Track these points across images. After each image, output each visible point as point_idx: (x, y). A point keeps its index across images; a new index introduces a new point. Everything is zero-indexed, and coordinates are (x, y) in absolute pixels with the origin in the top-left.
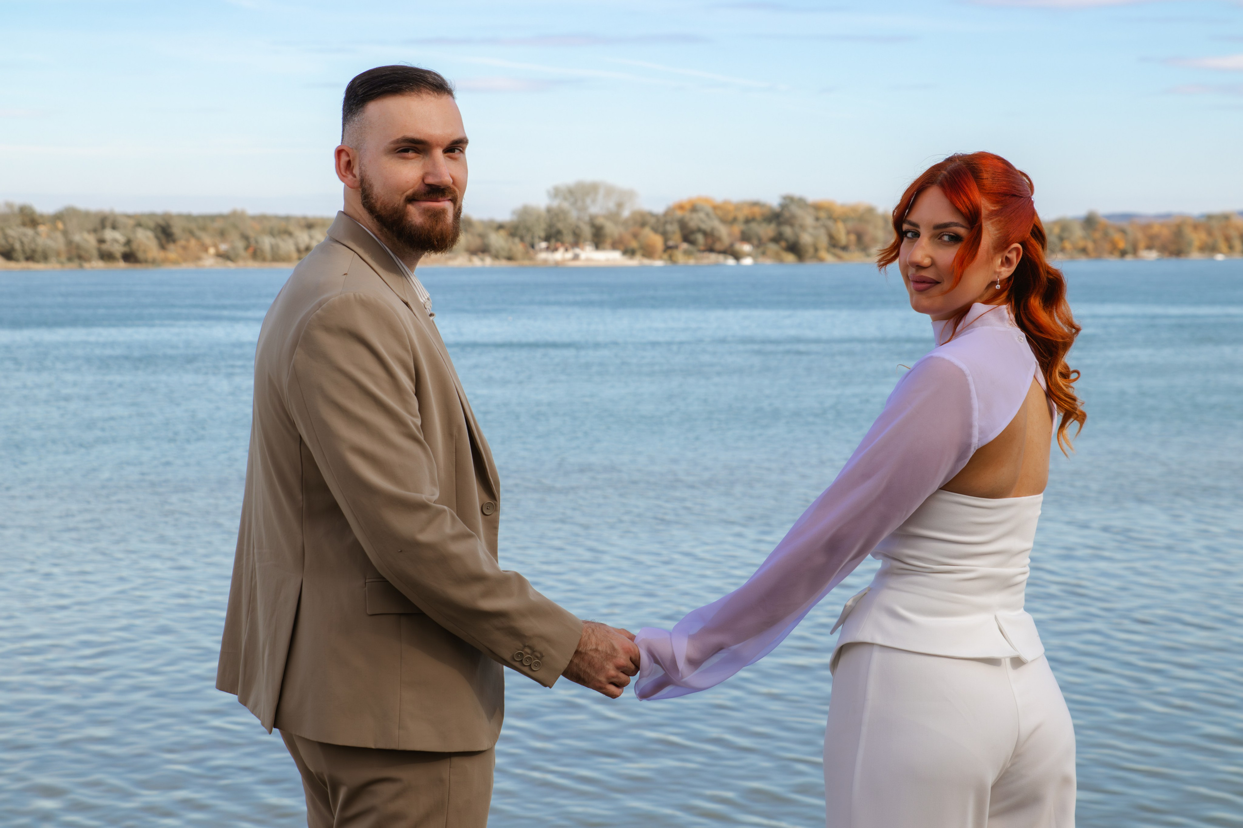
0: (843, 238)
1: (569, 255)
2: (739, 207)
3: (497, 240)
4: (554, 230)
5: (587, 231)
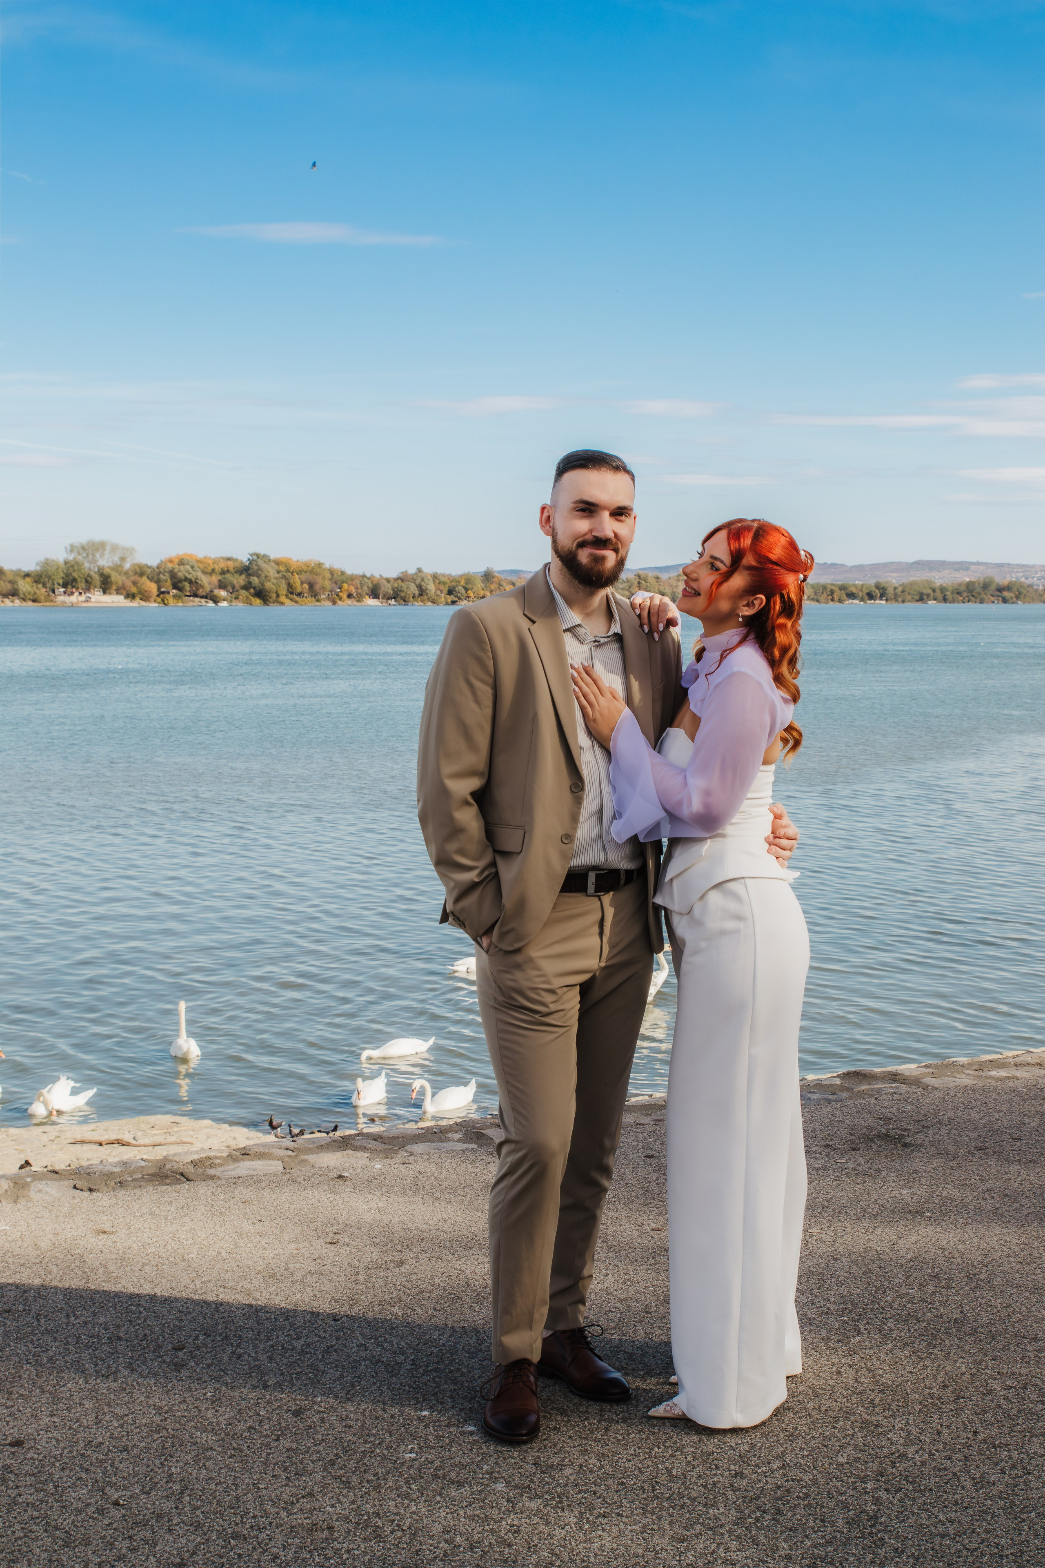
0: (299, 587)
1: (83, 598)
2: (215, 561)
3: (25, 586)
4: (71, 578)
5: (97, 579)
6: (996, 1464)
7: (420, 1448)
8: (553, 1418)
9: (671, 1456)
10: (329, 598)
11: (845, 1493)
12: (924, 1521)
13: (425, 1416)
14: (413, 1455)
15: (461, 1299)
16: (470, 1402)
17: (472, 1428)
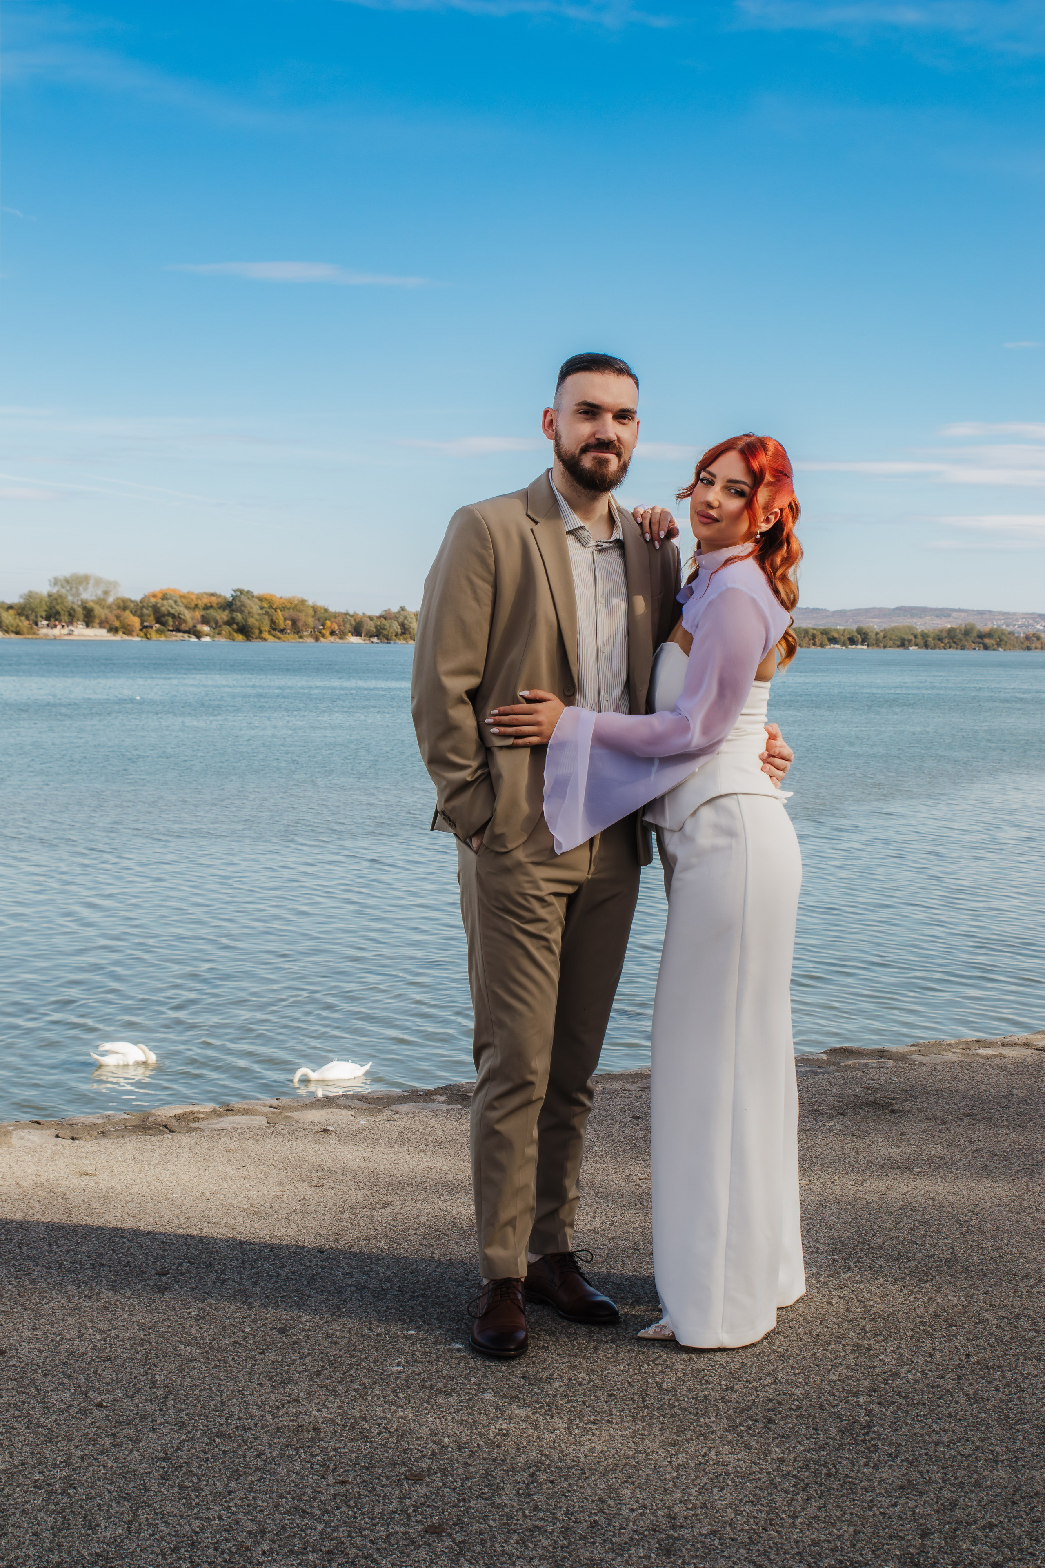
0: (281, 624)
1: (66, 631)
2: (199, 597)
3: (9, 618)
4: (54, 611)
5: (80, 610)
6: (990, 1383)
7: (407, 1362)
8: (541, 1338)
9: (662, 1372)
10: (311, 635)
11: (837, 1406)
12: (918, 1431)
13: (412, 1335)
14: (400, 1368)
15: (448, 1236)
16: (457, 1323)
17: (460, 1346)
